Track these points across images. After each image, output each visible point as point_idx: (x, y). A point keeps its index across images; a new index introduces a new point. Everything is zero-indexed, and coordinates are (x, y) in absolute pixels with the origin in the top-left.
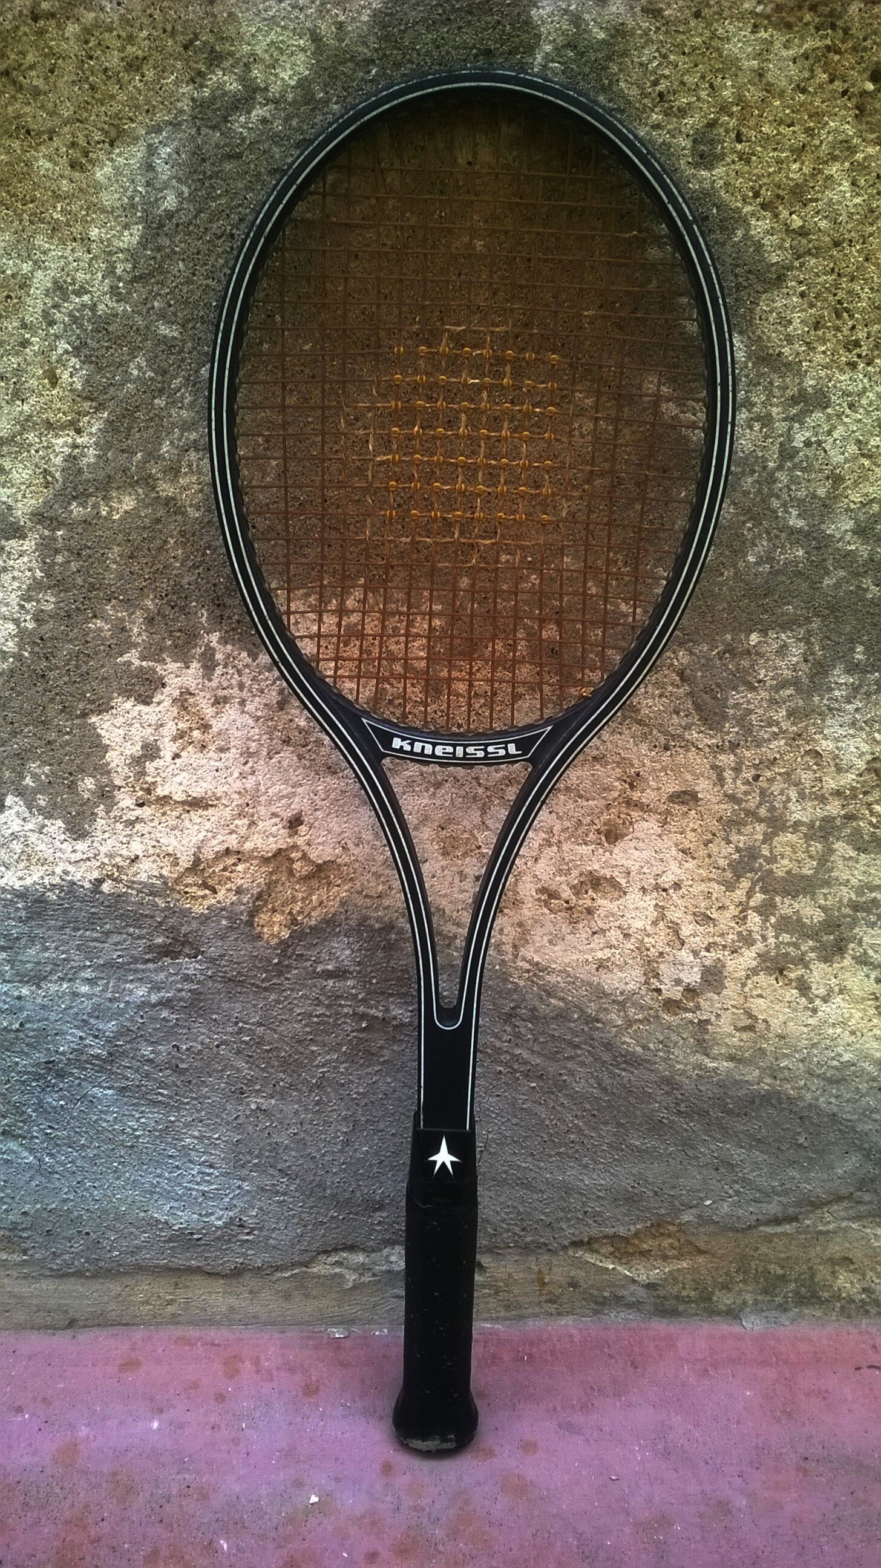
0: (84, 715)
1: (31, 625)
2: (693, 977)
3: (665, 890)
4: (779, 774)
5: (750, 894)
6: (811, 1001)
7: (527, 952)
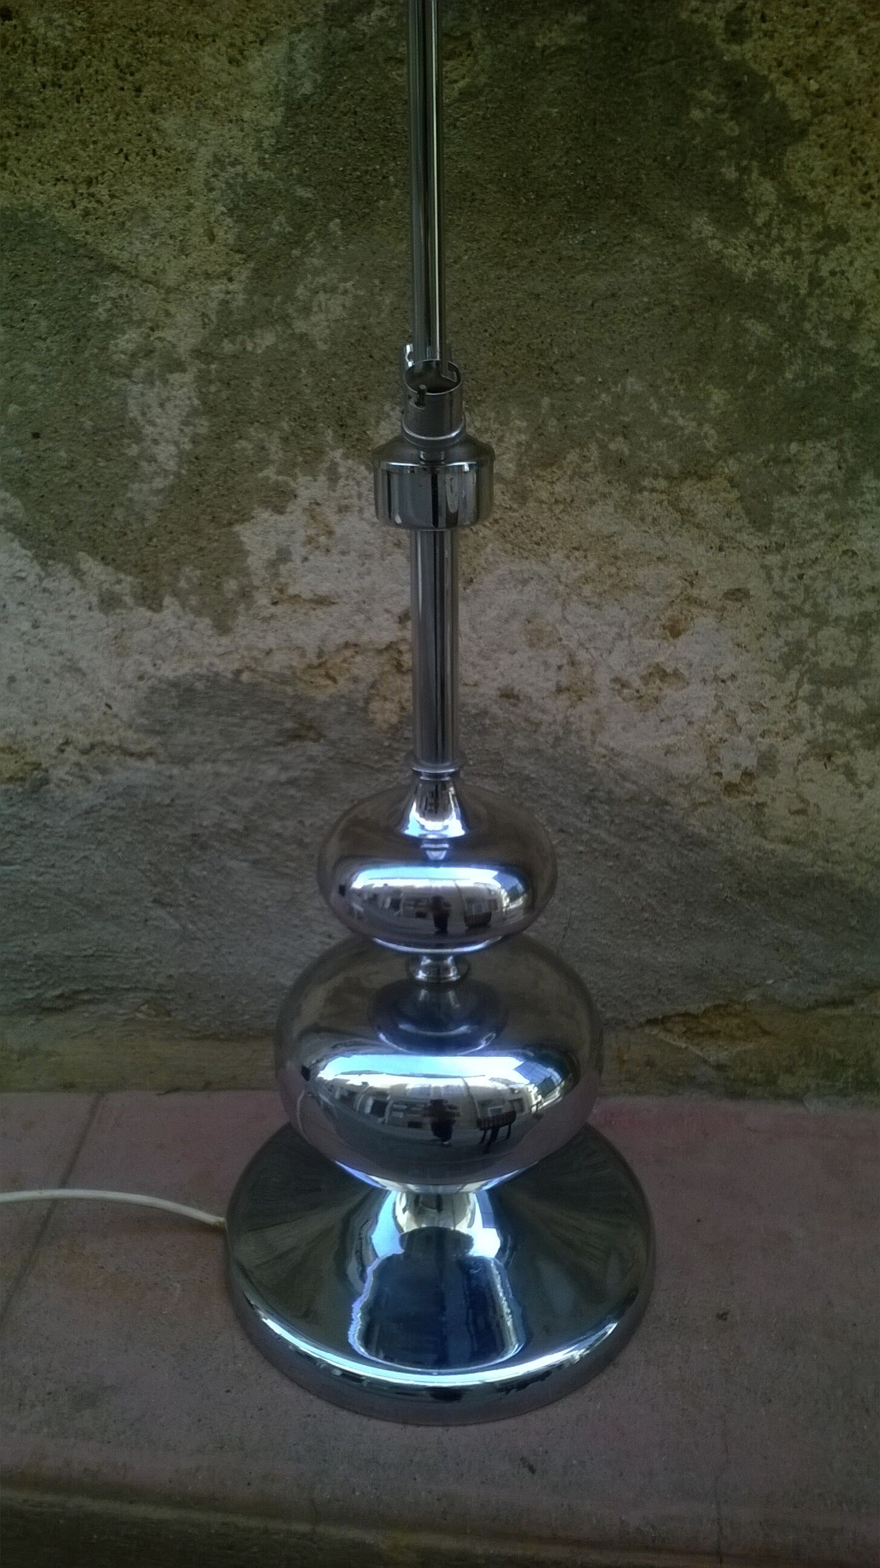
0: (230, 524)
1: (188, 447)
2: (750, 761)
3: (723, 681)
4: (821, 572)
5: (799, 686)
6: (857, 786)
7: (604, 738)
